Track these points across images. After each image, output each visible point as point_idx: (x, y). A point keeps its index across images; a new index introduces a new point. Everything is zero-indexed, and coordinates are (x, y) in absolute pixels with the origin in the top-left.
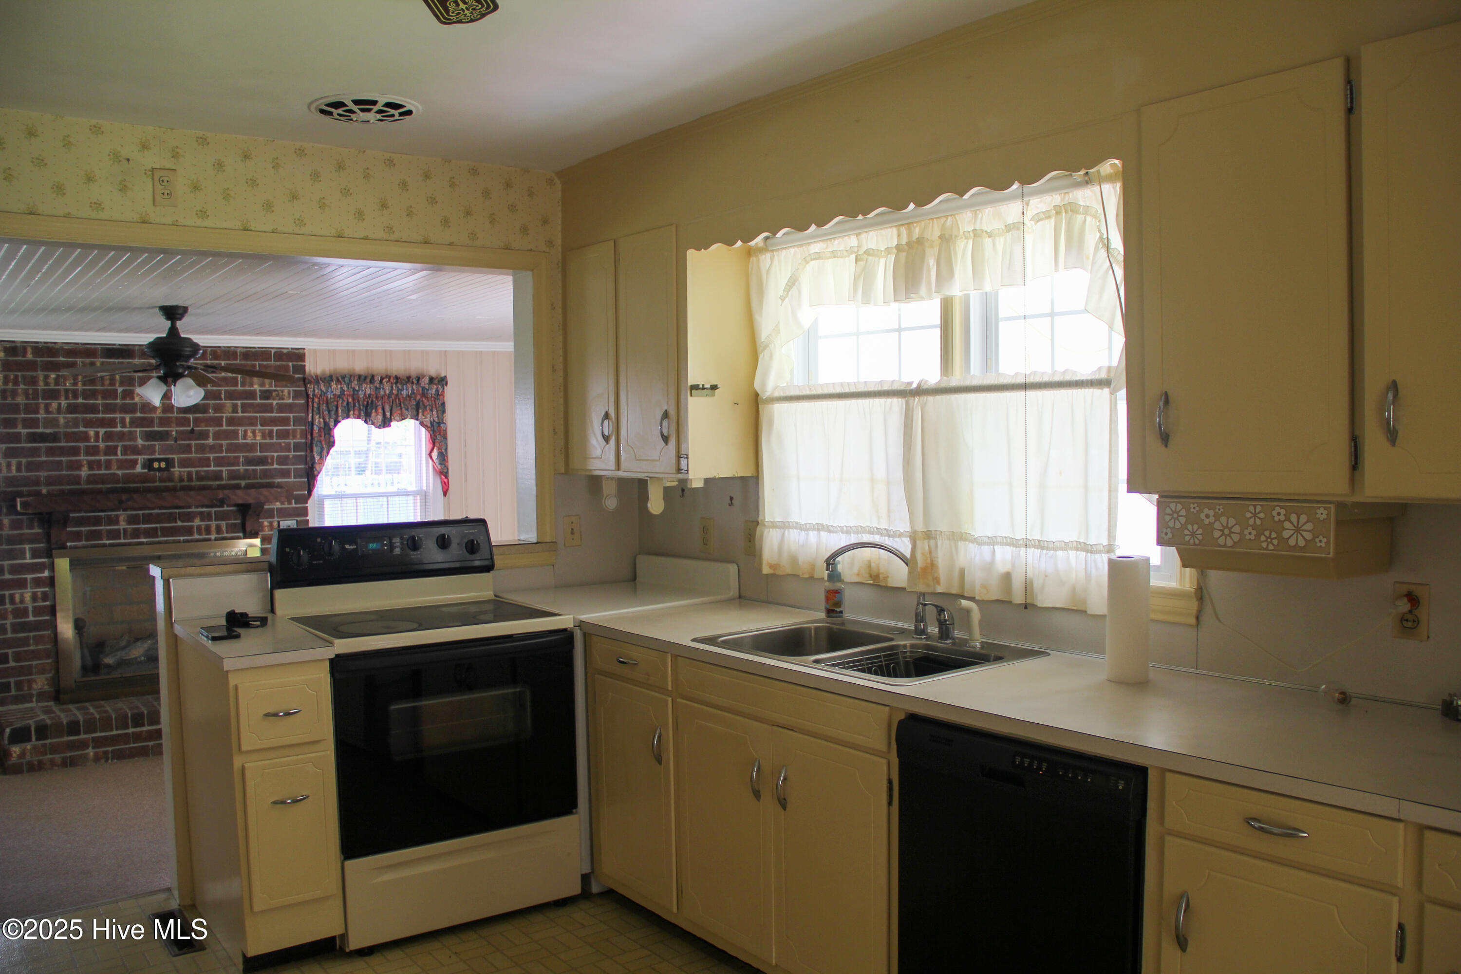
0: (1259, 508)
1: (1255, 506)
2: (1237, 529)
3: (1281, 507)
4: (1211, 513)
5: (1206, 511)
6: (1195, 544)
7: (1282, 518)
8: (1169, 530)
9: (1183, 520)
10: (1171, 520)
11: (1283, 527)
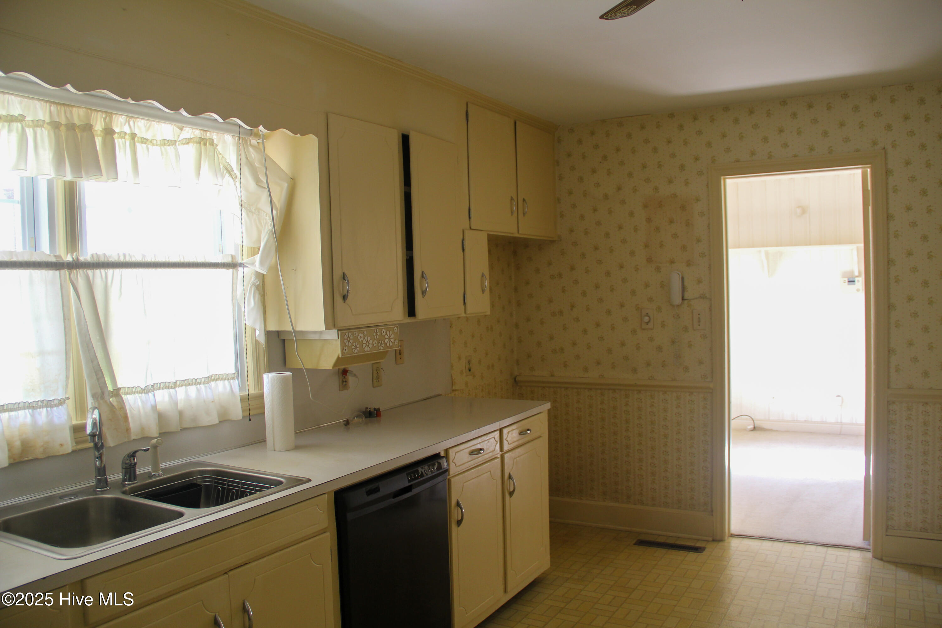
0: (378, 330)
1: (376, 329)
2: (371, 342)
3: (384, 329)
4: (362, 335)
5: (360, 335)
6: (356, 353)
7: (385, 333)
8: (346, 348)
9: (351, 341)
10: (347, 342)
11: (385, 338)
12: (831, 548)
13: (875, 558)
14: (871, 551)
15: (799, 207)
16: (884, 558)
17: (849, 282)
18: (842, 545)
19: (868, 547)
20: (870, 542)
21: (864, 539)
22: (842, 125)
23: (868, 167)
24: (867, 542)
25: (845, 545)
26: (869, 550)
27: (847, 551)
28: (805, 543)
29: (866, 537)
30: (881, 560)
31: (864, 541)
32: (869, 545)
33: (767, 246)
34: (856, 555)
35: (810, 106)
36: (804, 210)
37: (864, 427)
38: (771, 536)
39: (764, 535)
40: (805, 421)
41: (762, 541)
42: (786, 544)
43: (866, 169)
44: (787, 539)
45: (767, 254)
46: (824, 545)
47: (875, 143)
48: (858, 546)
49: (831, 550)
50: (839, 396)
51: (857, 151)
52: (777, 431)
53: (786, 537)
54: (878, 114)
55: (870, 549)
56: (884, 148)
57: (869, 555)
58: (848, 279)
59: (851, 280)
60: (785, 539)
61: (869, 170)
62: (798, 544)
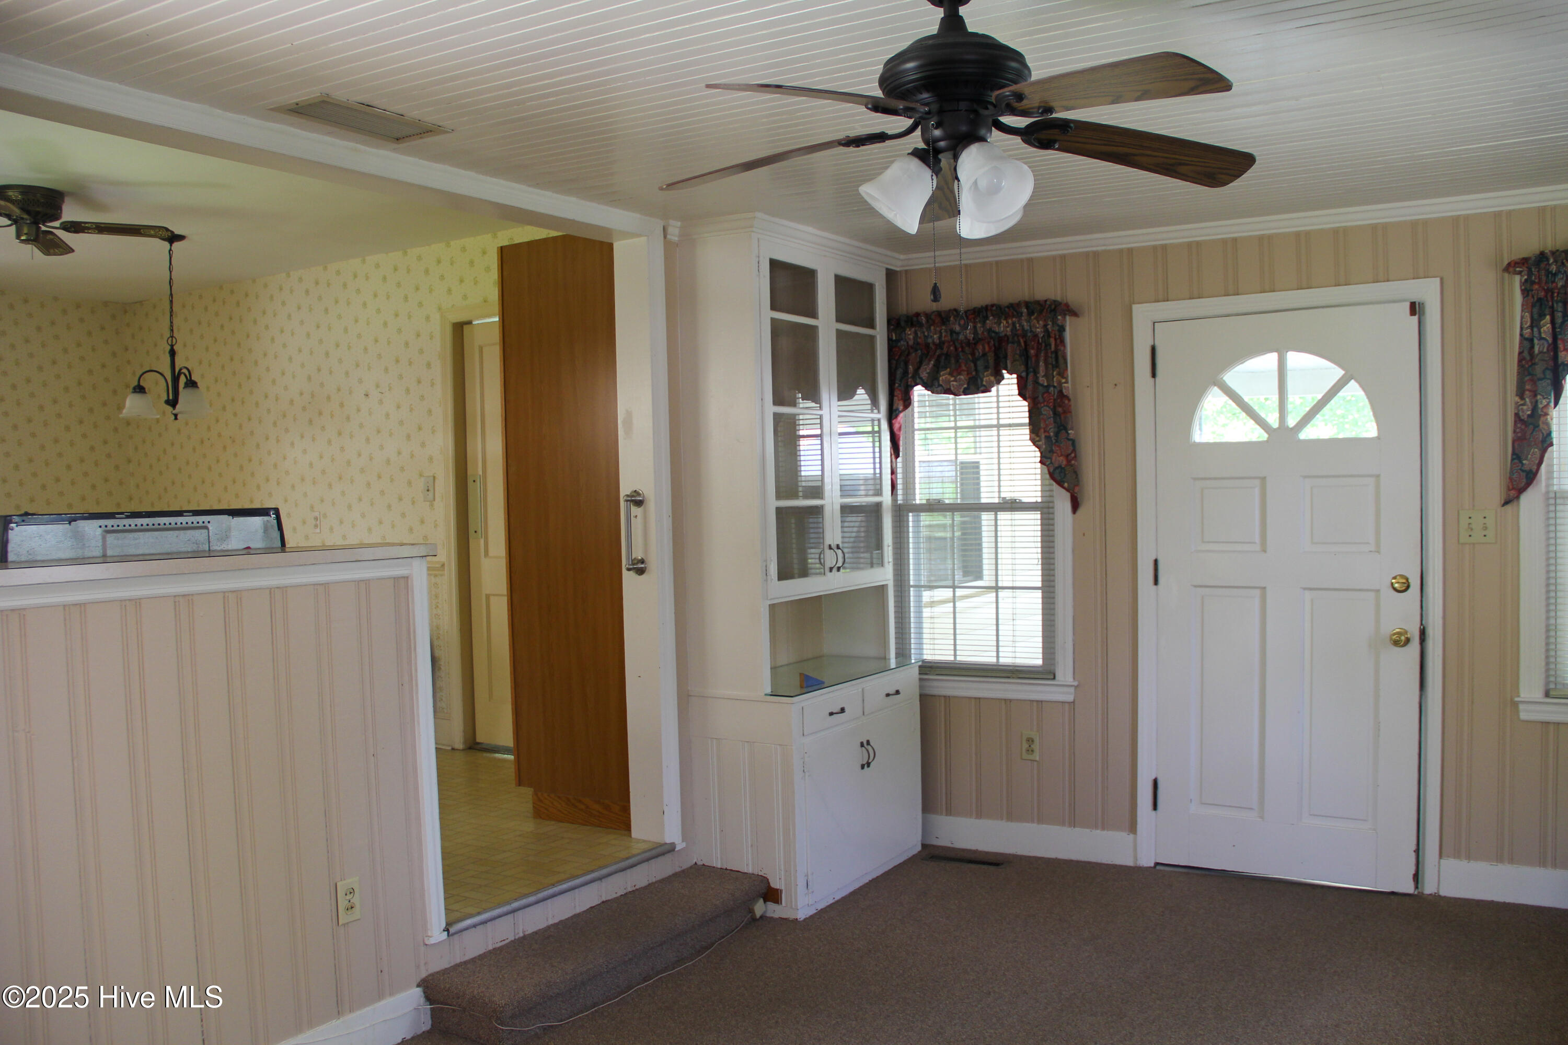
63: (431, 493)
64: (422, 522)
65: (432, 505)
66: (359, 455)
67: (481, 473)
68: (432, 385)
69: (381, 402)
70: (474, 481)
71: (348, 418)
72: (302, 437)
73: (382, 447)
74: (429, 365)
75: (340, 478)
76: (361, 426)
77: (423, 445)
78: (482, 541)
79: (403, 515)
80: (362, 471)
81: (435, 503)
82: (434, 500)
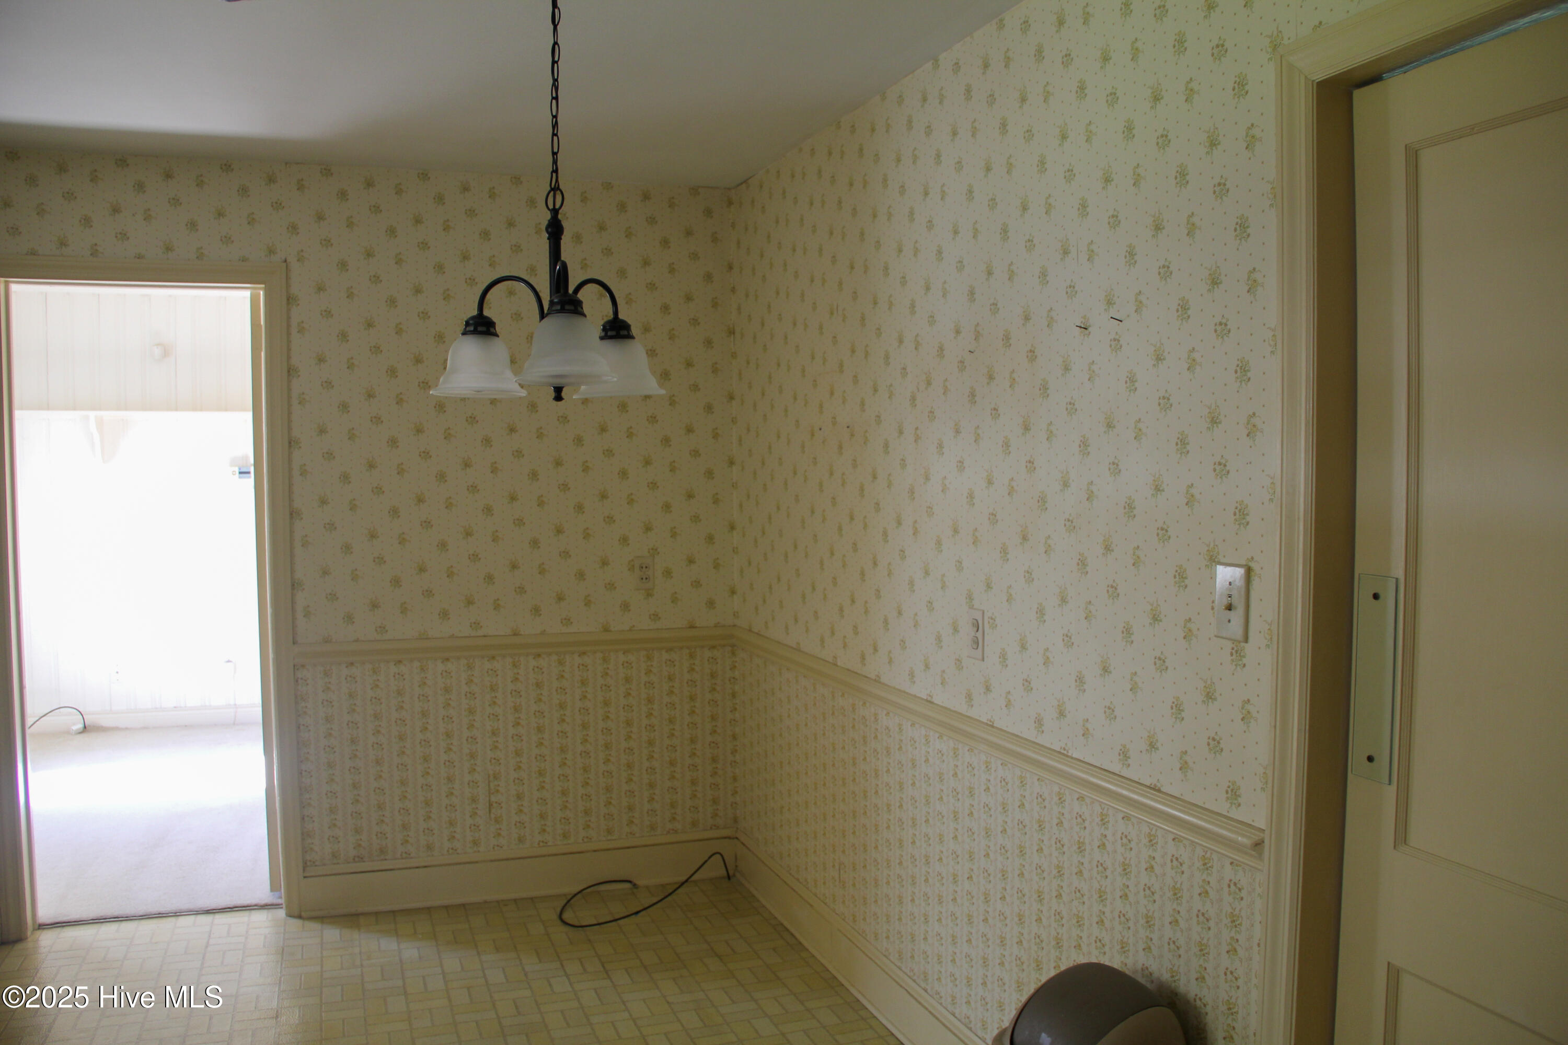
12: (220, 914)
13: (290, 916)
14: (284, 906)
15: (158, 345)
16: (303, 914)
17: (240, 473)
18: (237, 905)
19: (279, 901)
20: (281, 894)
21: (272, 890)
22: (220, 214)
23: (260, 289)
24: (277, 894)
25: (243, 905)
26: (281, 906)
27: (247, 913)
28: (177, 914)
29: (274, 887)
30: (300, 917)
31: (272, 893)
32: (281, 897)
33: (100, 409)
34: (260, 917)
35: (168, 176)
36: (167, 352)
37: (259, 710)
38: (116, 914)
39: (102, 914)
40: (175, 707)
41: (99, 925)
42: (144, 922)
43: (258, 291)
44: (145, 914)
45: (100, 423)
46: (209, 912)
47: (271, 251)
48: (263, 902)
49: (220, 919)
50: (229, 661)
51: (244, 260)
52: (127, 729)
53: (142, 910)
54: (277, 206)
55: (282, 904)
56: (286, 261)
57: (281, 913)
58: (240, 469)
59: (243, 470)
60: (141, 913)
61: (262, 293)
62: (165, 918)
63: (1237, 617)
64: (1210, 696)
65: (1238, 654)
66: (1066, 485)
67: (1399, 572)
68: (1253, 286)
69: (1116, 344)
70: (1376, 596)
71: (1044, 389)
72: (958, 432)
73: (1115, 468)
74: (1242, 228)
75: (1025, 538)
76: (1071, 408)
77: (1222, 469)
78: (1390, 793)
79: (1161, 663)
80: (1071, 525)
81: (1249, 648)
82: (1246, 639)
